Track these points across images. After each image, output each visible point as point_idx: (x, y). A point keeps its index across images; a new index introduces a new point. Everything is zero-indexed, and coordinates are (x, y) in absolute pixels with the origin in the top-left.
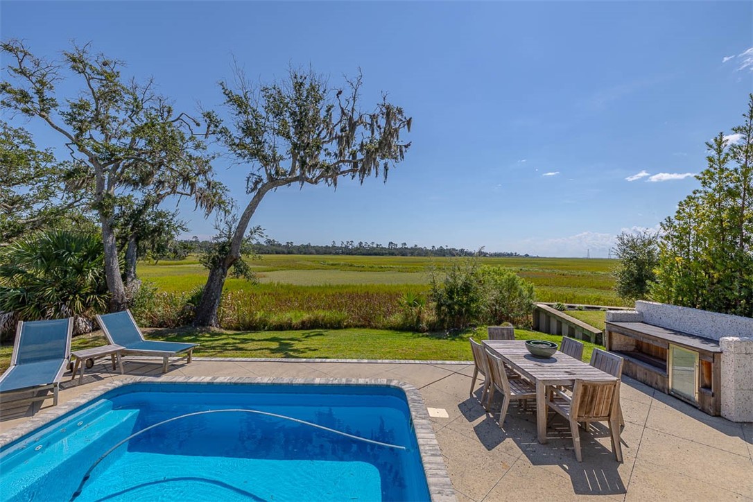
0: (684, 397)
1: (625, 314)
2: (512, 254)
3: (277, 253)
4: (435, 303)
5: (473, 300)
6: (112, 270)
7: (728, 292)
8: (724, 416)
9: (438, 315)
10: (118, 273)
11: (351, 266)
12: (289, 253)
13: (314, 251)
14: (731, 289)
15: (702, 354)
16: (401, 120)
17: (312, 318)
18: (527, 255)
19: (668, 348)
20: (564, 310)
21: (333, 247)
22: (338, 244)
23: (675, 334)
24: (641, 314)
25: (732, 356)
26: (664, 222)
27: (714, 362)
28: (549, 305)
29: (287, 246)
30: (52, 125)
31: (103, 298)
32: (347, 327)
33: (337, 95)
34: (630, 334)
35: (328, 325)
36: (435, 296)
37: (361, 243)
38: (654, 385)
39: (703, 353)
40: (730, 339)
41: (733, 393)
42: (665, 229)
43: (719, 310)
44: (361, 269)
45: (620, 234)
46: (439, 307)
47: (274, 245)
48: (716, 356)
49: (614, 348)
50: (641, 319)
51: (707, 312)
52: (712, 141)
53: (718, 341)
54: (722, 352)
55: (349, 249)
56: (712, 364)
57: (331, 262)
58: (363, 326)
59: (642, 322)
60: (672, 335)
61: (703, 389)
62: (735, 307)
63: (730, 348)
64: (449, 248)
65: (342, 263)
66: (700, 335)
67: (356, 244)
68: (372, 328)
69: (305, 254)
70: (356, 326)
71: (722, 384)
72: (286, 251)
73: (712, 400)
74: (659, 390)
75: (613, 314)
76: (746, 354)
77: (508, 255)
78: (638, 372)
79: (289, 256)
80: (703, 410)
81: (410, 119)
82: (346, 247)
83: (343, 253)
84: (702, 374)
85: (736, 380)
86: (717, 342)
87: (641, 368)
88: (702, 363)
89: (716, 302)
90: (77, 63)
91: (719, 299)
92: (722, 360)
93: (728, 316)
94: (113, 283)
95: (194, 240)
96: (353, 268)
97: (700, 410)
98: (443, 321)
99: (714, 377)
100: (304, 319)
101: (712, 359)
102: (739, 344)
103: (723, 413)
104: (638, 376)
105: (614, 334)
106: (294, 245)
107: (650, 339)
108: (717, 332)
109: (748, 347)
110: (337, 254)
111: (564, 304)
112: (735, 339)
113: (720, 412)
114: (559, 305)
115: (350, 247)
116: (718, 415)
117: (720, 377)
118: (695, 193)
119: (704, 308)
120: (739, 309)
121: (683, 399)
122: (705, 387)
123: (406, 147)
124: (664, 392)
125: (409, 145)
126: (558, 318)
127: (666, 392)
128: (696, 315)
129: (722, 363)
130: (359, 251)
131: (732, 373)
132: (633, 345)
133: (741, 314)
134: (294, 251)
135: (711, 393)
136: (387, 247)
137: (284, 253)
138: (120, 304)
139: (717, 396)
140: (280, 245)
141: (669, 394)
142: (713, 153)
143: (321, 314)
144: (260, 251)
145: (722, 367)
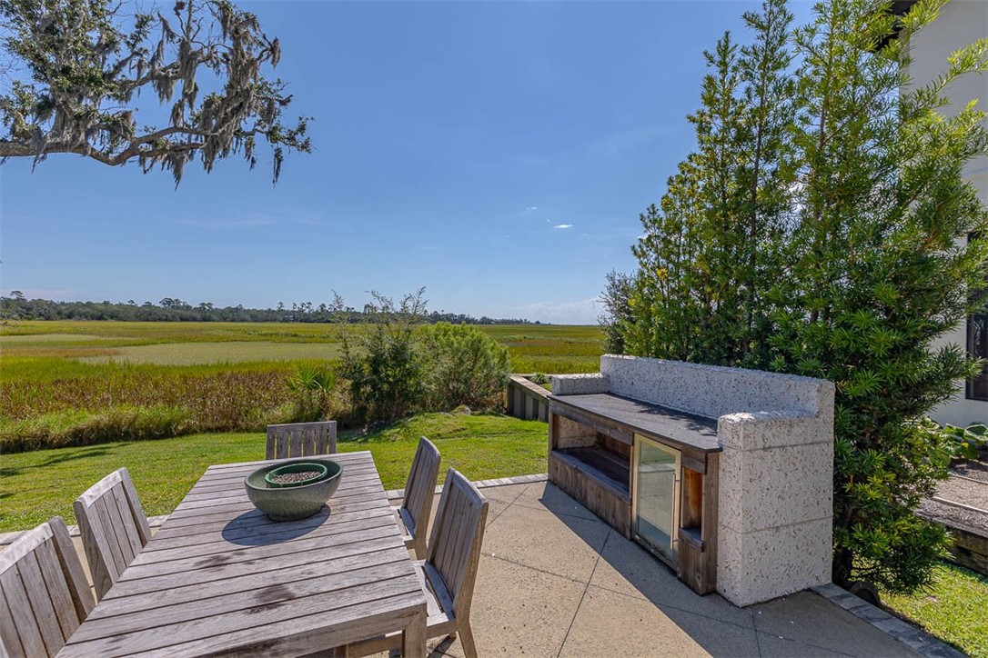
0: (656, 549)
1: (582, 379)
2: (521, 321)
3: (182, 319)
4: (349, 382)
5: (410, 374)
7: (732, 327)
8: (722, 592)
9: (354, 400)
11: (296, 336)
12: (204, 320)
13: (248, 317)
14: (734, 321)
15: (686, 455)
16: (263, 45)
17: (106, 420)
18: (538, 322)
19: (633, 444)
20: (544, 383)
21: (280, 310)
22: (288, 307)
23: (649, 412)
24: (607, 378)
25: (739, 456)
26: (646, 214)
27: (706, 473)
28: (527, 378)
29: (202, 309)
32: (183, 434)
33: (176, 9)
34: (580, 417)
35: (141, 433)
36: (350, 370)
37: (323, 305)
38: (610, 519)
39: (688, 452)
40: (736, 417)
41: (740, 541)
42: (646, 226)
43: (718, 362)
44: (309, 339)
45: (610, 272)
46: (356, 387)
47: (178, 308)
48: (709, 458)
49: (562, 443)
50: (606, 388)
51: (700, 366)
52: (713, 51)
53: (715, 422)
54: (721, 450)
55: (306, 314)
56: (704, 477)
57: (263, 332)
58: (222, 429)
59: (609, 393)
60: (645, 415)
61: (684, 532)
62: (740, 355)
63: (735, 440)
64: (444, 313)
65: (283, 332)
66: (688, 410)
67: (316, 307)
68: (239, 430)
69: (233, 321)
70: (210, 430)
71: (720, 520)
72: (199, 317)
73: (702, 558)
74: (616, 529)
75: (561, 380)
76: (765, 449)
77: (517, 322)
78: (588, 491)
79: (203, 324)
80: (684, 581)
81: (276, 40)
82: (301, 311)
83: (295, 320)
84: (686, 498)
85: (746, 512)
86: (713, 424)
87: (593, 482)
88: (686, 474)
89: (712, 347)
91: (718, 342)
92: (722, 467)
93: (732, 370)
95: (14, 297)
96: (297, 339)
97: (680, 579)
98: (363, 410)
99: (706, 505)
100: (82, 425)
101: (703, 466)
102: (751, 428)
103: (723, 584)
104: (588, 498)
105: (562, 419)
106: (214, 307)
107: (605, 426)
108: (713, 403)
109: (769, 434)
110: (286, 321)
111: (546, 375)
112: (746, 416)
113: (715, 581)
114: (538, 376)
115: (307, 311)
116: (711, 592)
117: (717, 505)
118: (690, 158)
119: (696, 360)
120: (748, 357)
121: (652, 551)
122: (692, 526)
123: (283, 103)
124: (624, 535)
125: (288, 100)
126: (533, 395)
127: (628, 534)
128: (682, 372)
129: (721, 472)
130: (320, 317)
131: (738, 497)
132: (593, 436)
133: (751, 365)
134: (214, 317)
135: (700, 544)
136: (362, 312)
137: (194, 320)
139: (710, 549)
140: (188, 308)
141: (633, 540)
142: (715, 71)
143: (127, 412)
144: (150, 317)
145: (721, 480)
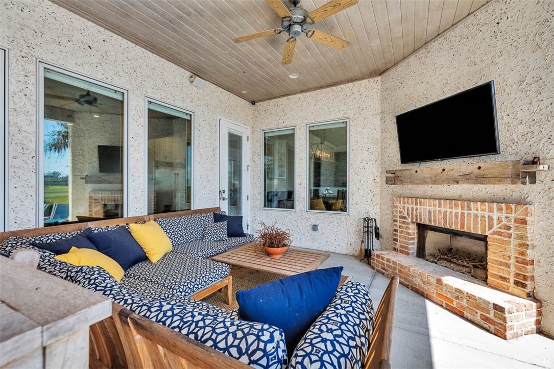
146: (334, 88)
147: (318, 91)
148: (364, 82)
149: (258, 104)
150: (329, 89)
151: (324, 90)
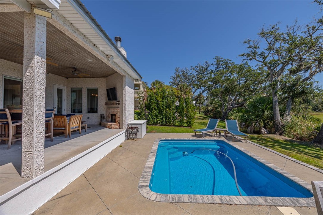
6: (275, 111)
10: (278, 113)
30: (257, 60)
31: (271, 122)
90: (263, 34)
94: (276, 116)
138: (278, 125)
146: (94, 78)
147: (90, 78)
148: (102, 78)
149: (69, 79)
150: (93, 78)
151: (92, 78)
